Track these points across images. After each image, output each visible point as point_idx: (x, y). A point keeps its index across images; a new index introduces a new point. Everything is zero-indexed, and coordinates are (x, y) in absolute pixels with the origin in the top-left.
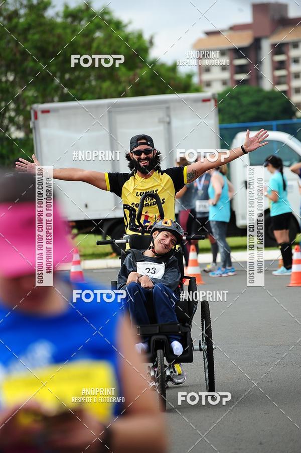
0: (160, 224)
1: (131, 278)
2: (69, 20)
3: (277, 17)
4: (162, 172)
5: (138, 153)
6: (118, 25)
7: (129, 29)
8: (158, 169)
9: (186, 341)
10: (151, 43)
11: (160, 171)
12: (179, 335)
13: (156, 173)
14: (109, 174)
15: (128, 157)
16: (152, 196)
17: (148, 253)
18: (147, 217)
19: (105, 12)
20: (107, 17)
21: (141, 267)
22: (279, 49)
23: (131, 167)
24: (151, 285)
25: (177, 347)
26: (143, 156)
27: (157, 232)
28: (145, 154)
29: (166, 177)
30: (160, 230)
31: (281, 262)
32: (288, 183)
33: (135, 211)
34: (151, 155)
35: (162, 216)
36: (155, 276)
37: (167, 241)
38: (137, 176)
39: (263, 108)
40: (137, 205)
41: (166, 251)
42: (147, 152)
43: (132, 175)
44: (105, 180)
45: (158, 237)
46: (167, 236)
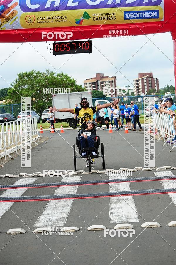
0: (89, 121)
1: (82, 135)
2: (58, 77)
3: (101, 76)
4: (90, 108)
5: (83, 102)
6: (69, 77)
7: (71, 78)
8: (88, 107)
9: (97, 152)
10: (76, 81)
11: (89, 108)
12: (95, 150)
13: (88, 108)
14: (75, 109)
15: (80, 104)
16: (87, 114)
17: (86, 129)
18: (86, 121)
19: (66, 75)
20: (66, 76)
21: (84, 133)
22: (102, 83)
23: (81, 106)
24: (87, 137)
25: (94, 153)
26: (84, 103)
27: (88, 124)
28: (85, 103)
29: (91, 109)
30: (89, 123)
31: (106, 128)
32: (108, 111)
33: (82, 119)
34: (87, 103)
35: (90, 119)
36: (88, 135)
37: (91, 126)
38: (83, 109)
39: (99, 95)
40: (83, 117)
41: (91, 129)
42: (85, 102)
43: (81, 109)
44: (74, 111)
45: (89, 125)
46: (91, 125)
